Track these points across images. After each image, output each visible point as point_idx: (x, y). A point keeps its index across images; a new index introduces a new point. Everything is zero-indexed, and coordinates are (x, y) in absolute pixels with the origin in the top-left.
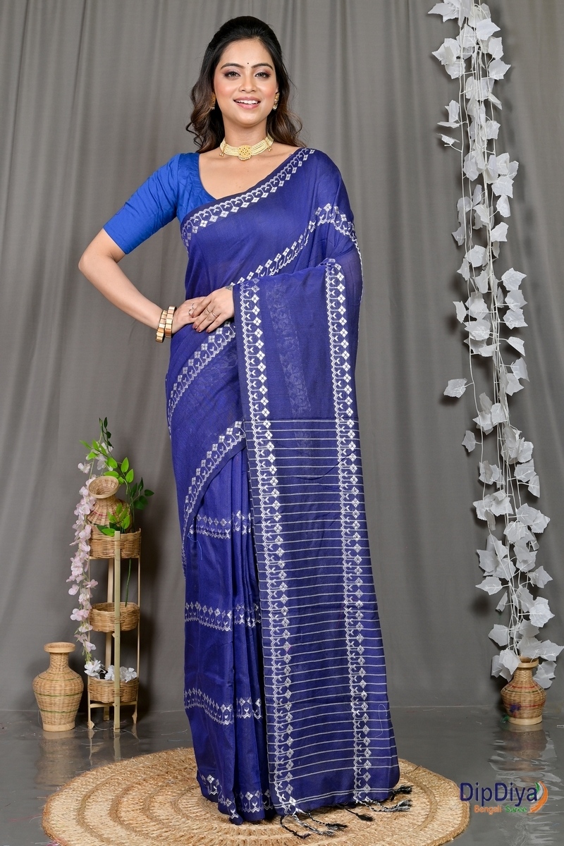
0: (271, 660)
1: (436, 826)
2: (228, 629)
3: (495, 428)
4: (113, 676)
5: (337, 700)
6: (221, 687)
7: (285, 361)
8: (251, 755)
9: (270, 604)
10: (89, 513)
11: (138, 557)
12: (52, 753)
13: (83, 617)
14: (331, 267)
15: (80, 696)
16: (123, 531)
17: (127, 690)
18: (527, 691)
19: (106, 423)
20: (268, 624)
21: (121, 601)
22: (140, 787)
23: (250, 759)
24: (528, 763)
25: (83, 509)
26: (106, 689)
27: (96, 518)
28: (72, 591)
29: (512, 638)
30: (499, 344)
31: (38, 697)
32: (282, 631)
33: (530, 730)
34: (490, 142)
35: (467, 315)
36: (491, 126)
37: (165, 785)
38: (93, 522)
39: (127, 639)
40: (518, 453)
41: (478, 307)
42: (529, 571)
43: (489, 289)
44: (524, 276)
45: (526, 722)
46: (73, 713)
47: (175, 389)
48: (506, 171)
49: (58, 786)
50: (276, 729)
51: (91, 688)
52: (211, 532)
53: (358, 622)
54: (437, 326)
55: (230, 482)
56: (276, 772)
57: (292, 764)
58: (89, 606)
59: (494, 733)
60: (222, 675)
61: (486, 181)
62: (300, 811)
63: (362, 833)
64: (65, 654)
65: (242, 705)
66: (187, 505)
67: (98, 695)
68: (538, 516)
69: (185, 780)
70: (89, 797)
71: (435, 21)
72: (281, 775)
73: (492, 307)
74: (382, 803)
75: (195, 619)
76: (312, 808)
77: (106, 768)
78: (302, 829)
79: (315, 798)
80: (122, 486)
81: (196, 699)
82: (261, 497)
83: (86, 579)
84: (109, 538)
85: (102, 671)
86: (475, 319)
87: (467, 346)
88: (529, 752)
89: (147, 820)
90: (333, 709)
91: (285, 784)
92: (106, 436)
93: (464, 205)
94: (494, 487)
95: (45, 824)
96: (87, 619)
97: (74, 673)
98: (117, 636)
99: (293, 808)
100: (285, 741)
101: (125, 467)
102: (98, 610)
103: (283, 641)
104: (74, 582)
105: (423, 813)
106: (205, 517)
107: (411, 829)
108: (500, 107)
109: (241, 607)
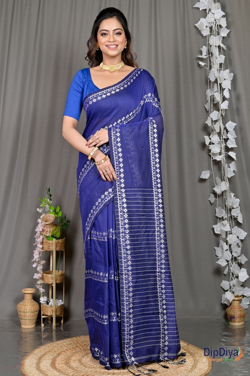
0: (124, 295)
1: (197, 371)
2: (106, 281)
3: (223, 192)
4: (53, 303)
5: (153, 314)
6: (103, 307)
7: (131, 162)
8: (116, 338)
9: (123, 270)
10: (42, 230)
11: (64, 250)
12: (25, 338)
13: (39, 277)
14: (151, 121)
15: (38, 312)
16: (57, 239)
17: (59, 309)
18: (237, 310)
19: (49, 190)
20: (123, 279)
21: (56, 270)
22: (64, 353)
23: (116, 340)
24: (238, 342)
25: (39, 229)
26: (50, 309)
27: (45, 233)
28: (34, 266)
29: (230, 287)
30: (224, 155)
31: (19, 313)
32: (129, 283)
33: (239, 328)
34: (221, 64)
35: (210, 142)
36: (221, 57)
37: (75, 352)
38: (44, 235)
39: (59, 287)
40: (233, 204)
41: (215, 138)
42: (238, 257)
43: (220, 130)
44: (236, 124)
45: (237, 324)
46: (35, 320)
47: (81, 174)
48: (227, 77)
49: (28, 352)
50: (126, 326)
51: (43, 309)
52: (98, 238)
53: (163, 279)
54: (196, 147)
55: (107, 216)
56: (126, 346)
57: (133, 342)
58: (42, 272)
59: (222, 329)
60: (104, 302)
61: (219, 82)
62: (136, 363)
63: (164, 374)
64: (31, 293)
65: (112, 315)
66: (86, 226)
67: (46, 312)
68: (242, 232)
69: (84, 350)
70: (42, 358)
71: (196, 11)
72: (128, 347)
73: (222, 138)
74: (173, 360)
75: (90, 277)
76: (142, 362)
77: (49, 345)
78: (137, 372)
79: (143, 357)
80: (56, 218)
81: (90, 313)
82: (120, 223)
83: (40, 260)
84: (51, 242)
85: (47, 301)
86: (214, 144)
87: (210, 156)
88: (238, 337)
89: (67, 368)
90: (152, 318)
91: (130, 351)
92: (49, 196)
93: (209, 93)
94: (222, 219)
95: (22, 370)
96: (41, 278)
97: (35, 302)
98: (54, 286)
99: (133, 362)
100: (130, 332)
101: (58, 210)
102: (46, 274)
103: (129, 287)
104: (35, 261)
105: (191, 365)
106: (95, 232)
107: (185, 372)
108: (225, 49)
109: (112, 272)
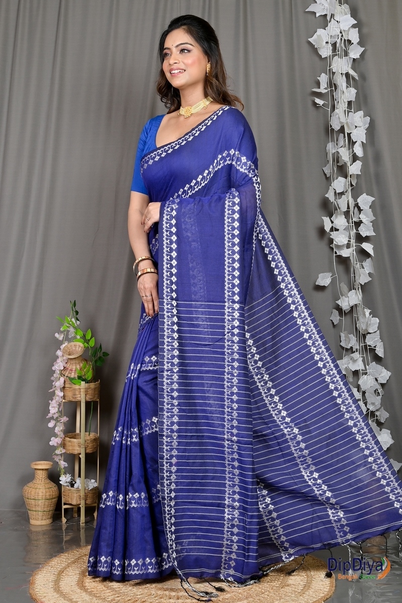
0: (163, 469)
1: (311, 593)
3: (352, 307)
4: (80, 485)
7: (192, 259)
9: (165, 430)
10: (62, 368)
11: (98, 400)
12: (36, 541)
13: (57, 443)
14: (230, 194)
15: (56, 500)
16: (87, 382)
17: (90, 495)
19: (75, 304)
20: (162, 444)
21: (86, 432)
24: (377, 548)
25: (59, 366)
26: (75, 495)
27: (68, 372)
28: (51, 425)
30: (354, 248)
31: (26, 500)
32: (172, 450)
34: (350, 103)
35: (332, 227)
36: (350, 92)
38: (66, 375)
39: (90, 459)
40: (367, 326)
41: (340, 221)
42: (377, 410)
43: (348, 208)
44: (373, 199)
46: (51, 512)
48: (360, 124)
49: (40, 564)
51: (64, 494)
53: (235, 451)
54: (313, 235)
58: (62, 435)
61: (347, 131)
63: (258, 598)
64: (46, 469)
67: (69, 499)
68: (382, 371)
70: (63, 572)
71: (310, 17)
73: (351, 221)
77: (75, 551)
80: (86, 349)
83: (60, 416)
84: (77, 387)
85: (72, 482)
86: (338, 230)
87: (332, 249)
88: (378, 540)
89: (104, 588)
92: (75, 313)
93: (331, 148)
94: (351, 351)
95: (31, 591)
96: (61, 444)
97: (52, 483)
98: (82, 457)
100: (171, 528)
101: (89, 336)
102: (70, 438)
103: (172, 457)
104: (52, 418)
105: (302, 583)
107: (293, 595)
108: (357, 78)
